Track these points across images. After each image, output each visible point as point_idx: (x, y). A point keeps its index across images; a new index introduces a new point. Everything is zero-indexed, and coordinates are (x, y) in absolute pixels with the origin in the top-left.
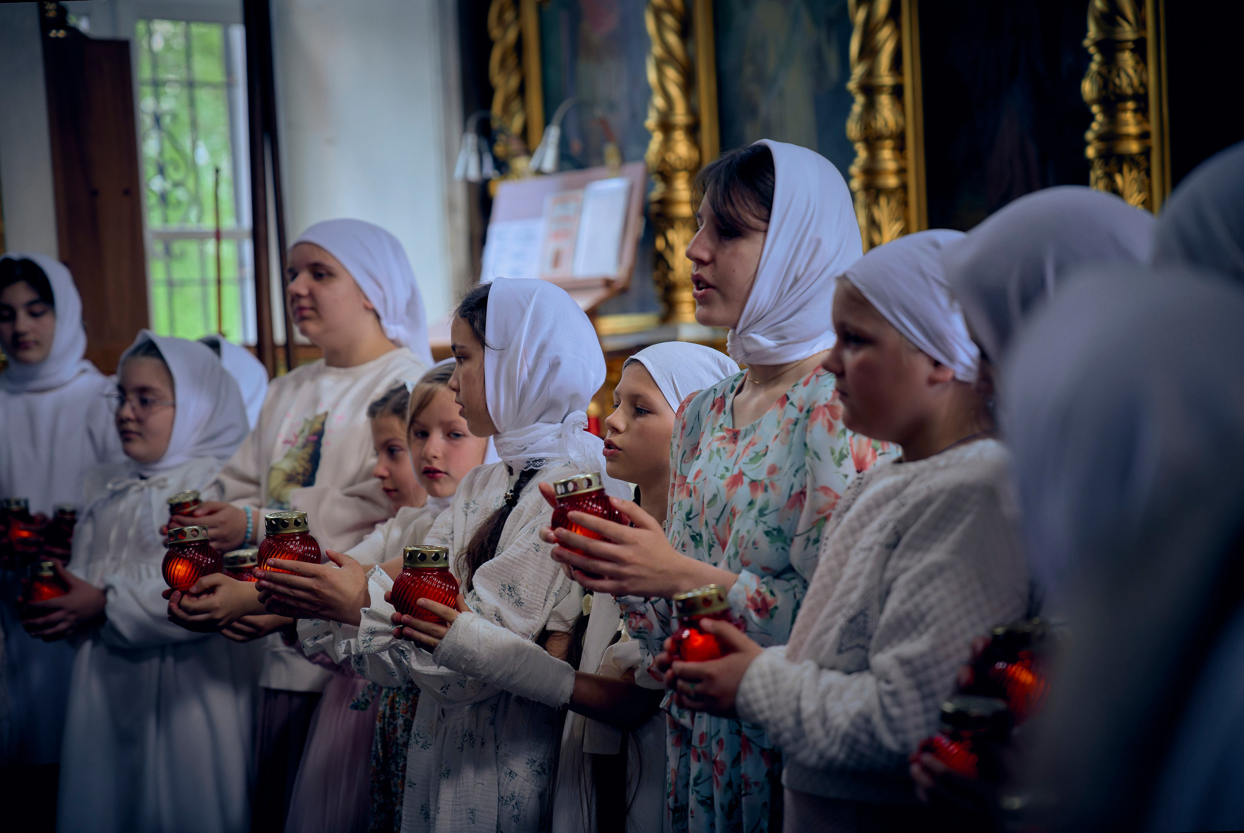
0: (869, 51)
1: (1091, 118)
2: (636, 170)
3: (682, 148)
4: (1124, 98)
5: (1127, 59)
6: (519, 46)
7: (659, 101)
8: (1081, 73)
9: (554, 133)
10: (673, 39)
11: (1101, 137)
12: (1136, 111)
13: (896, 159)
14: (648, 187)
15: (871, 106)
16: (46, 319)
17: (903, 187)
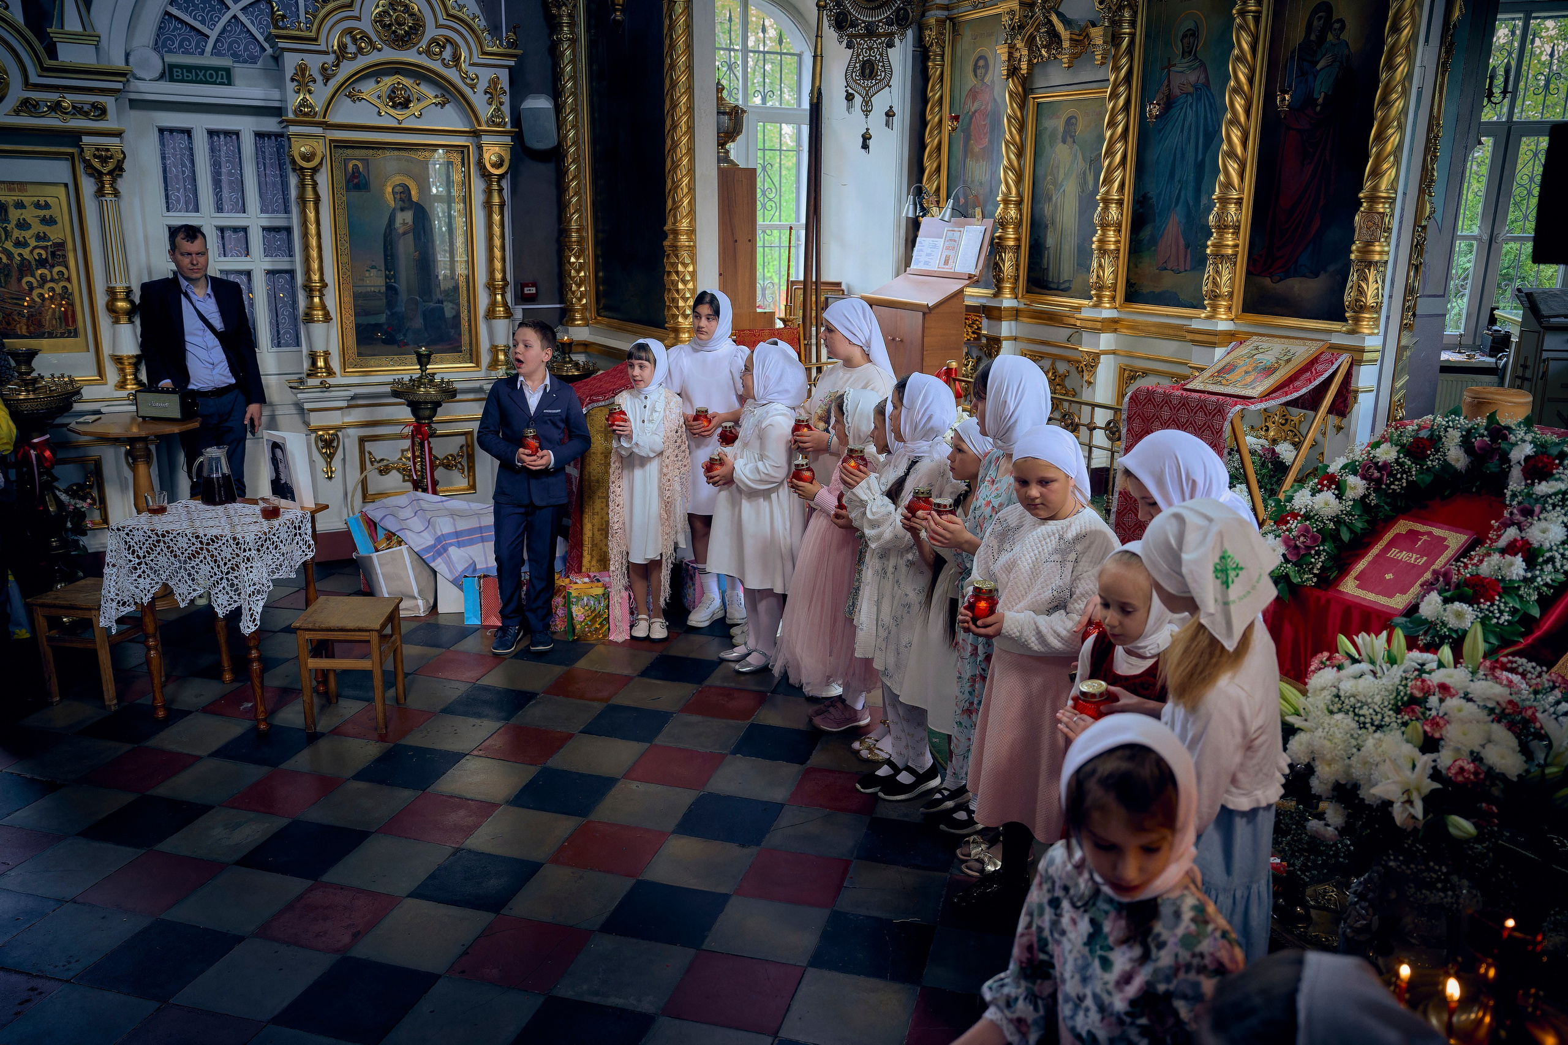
0: (1108, 181)
1: (1212, 234)
2: (989, 222)
3: (1013, 212)
4: (1227, 227)
5: (1232, 208)
6: (939, 147)
7: (1003, 187)
8: (1209, 210)
9: (951, 201)
10: (1012, 156)
11: (1213, 245)
12: (1233, 233)
13: (1115, 236)
14: (994, 230)
15: (1106, 208)
16: (714, 323)
17: (1118, 250)
